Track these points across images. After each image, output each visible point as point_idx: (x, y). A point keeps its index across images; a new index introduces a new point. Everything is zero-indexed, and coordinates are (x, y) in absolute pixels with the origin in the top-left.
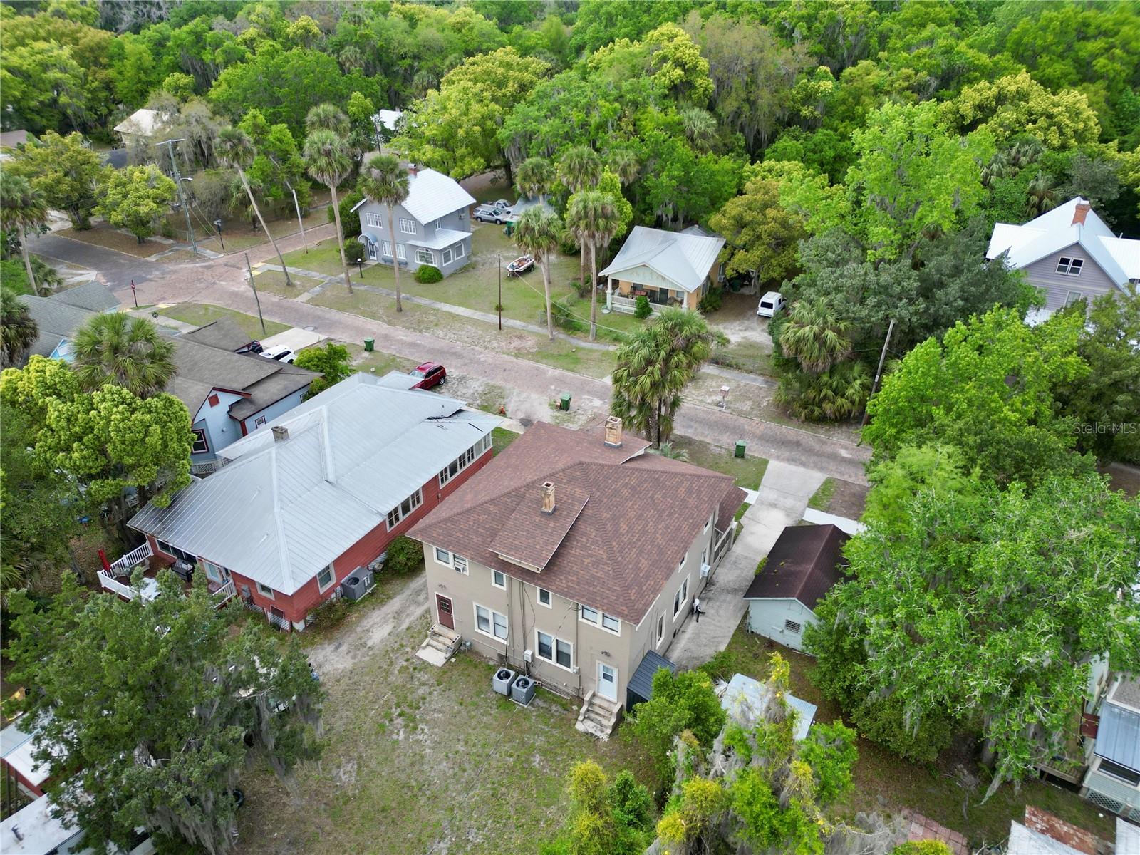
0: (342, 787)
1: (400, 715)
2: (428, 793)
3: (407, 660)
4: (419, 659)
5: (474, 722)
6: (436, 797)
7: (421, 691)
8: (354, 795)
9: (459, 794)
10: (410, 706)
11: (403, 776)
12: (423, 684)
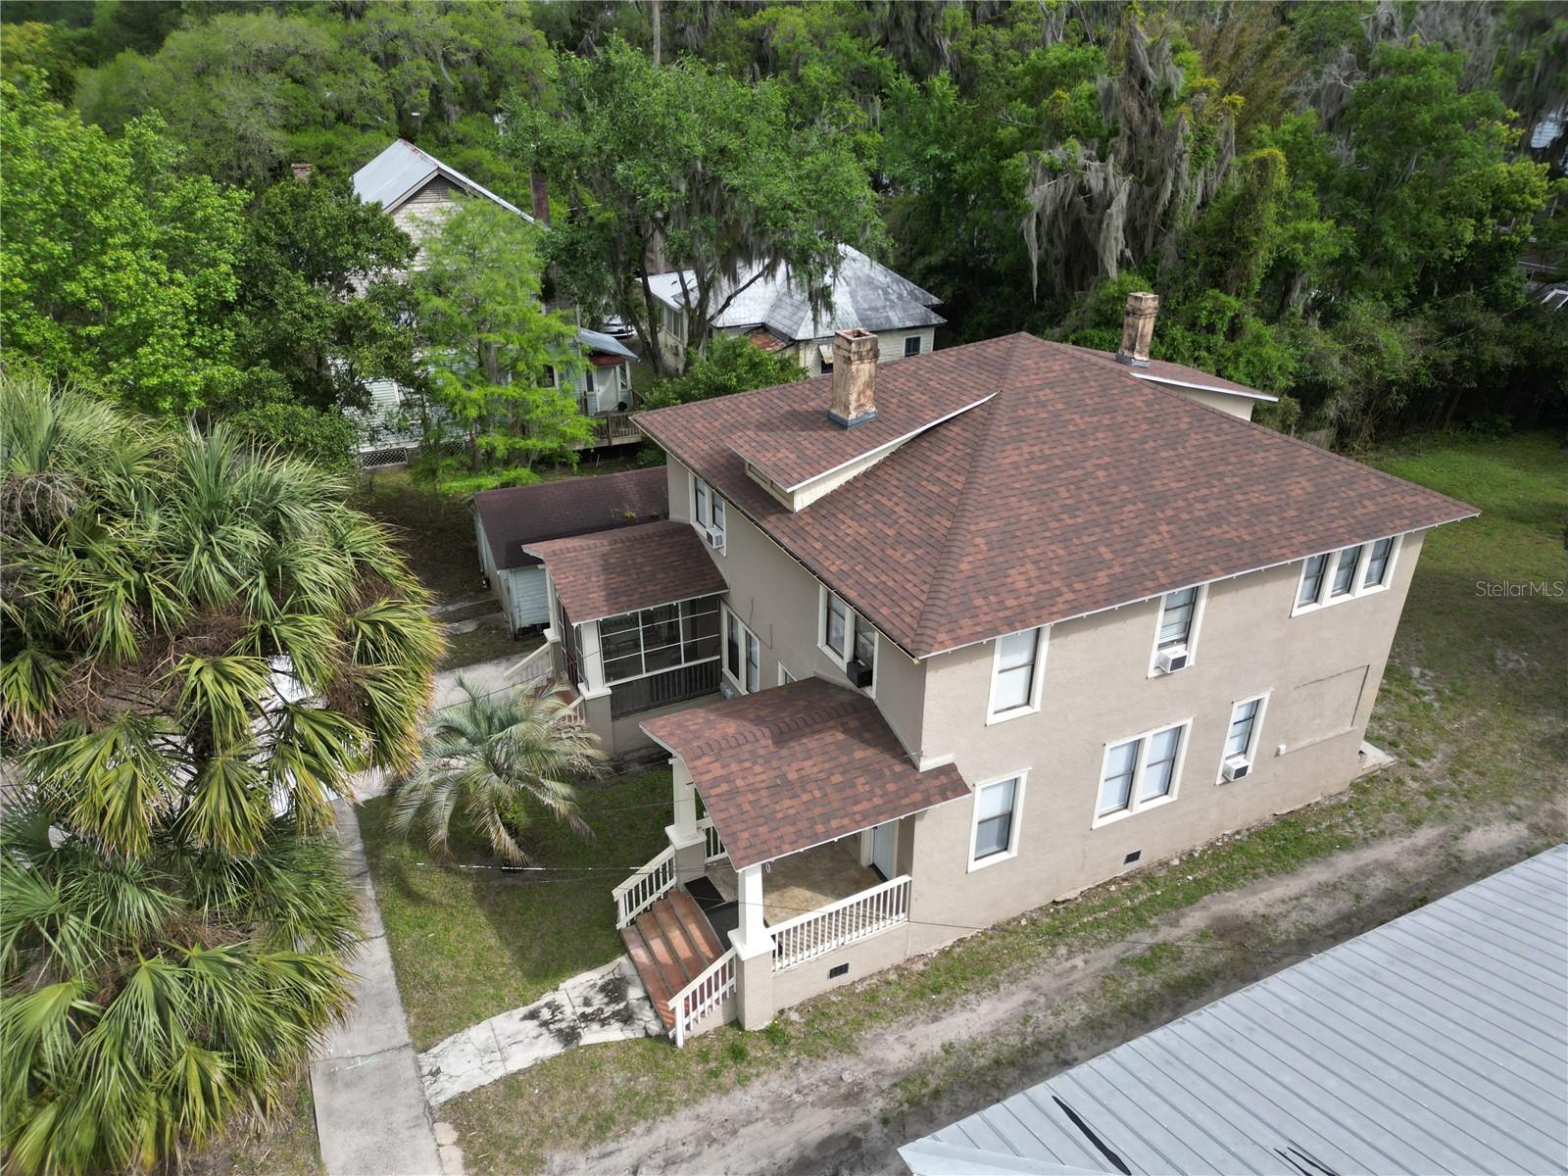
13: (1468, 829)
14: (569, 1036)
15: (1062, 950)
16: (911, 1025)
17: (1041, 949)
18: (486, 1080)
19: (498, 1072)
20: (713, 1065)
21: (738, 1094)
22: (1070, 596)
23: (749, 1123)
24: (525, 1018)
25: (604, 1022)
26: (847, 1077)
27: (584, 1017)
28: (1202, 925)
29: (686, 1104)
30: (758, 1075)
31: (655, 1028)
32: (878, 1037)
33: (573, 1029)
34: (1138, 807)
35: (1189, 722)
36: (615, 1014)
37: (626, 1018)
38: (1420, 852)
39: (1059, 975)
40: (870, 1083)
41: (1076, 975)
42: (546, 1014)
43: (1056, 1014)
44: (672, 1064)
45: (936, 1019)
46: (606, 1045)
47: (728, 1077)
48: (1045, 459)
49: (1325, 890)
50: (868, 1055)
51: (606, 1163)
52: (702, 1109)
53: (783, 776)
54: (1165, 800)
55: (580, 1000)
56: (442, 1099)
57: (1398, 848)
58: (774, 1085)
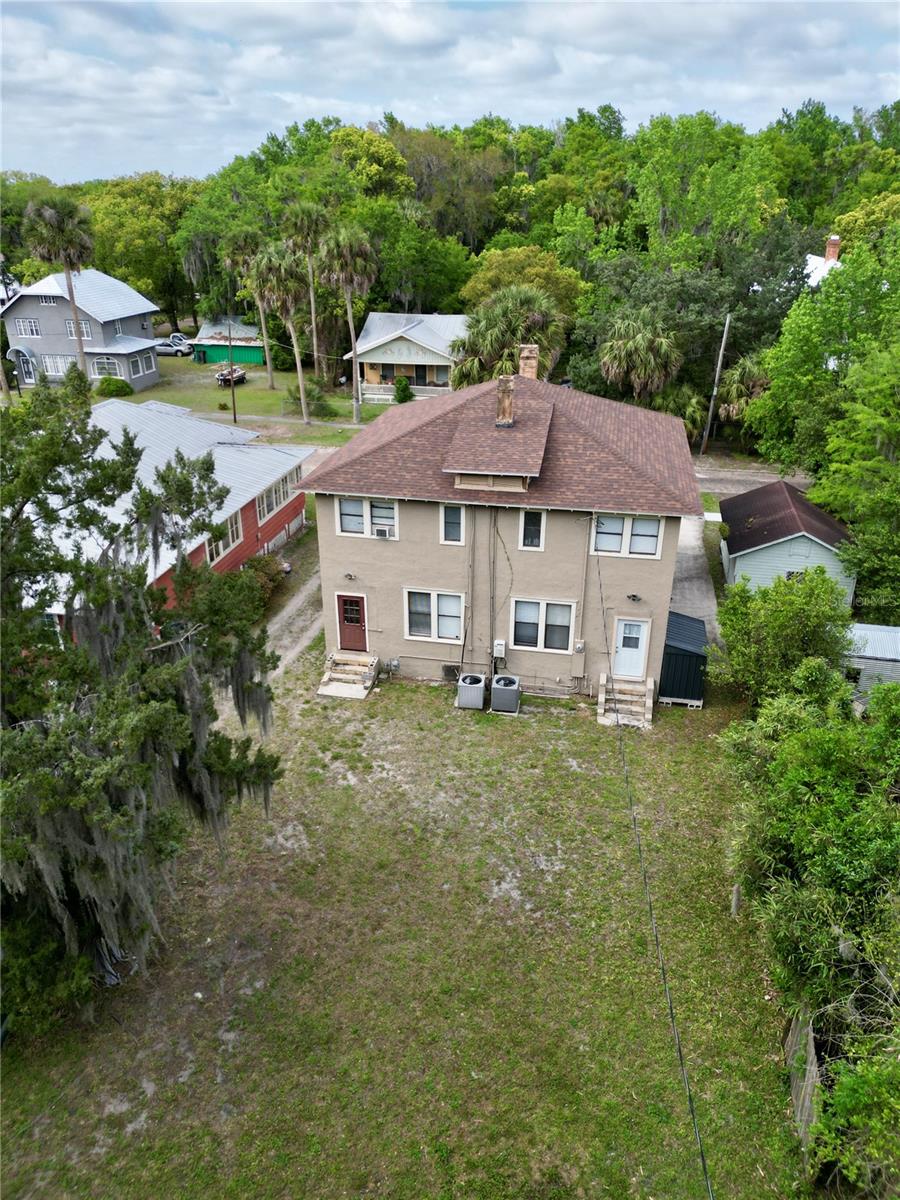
0: (292, 856)
1: (335, 758)
2: (439, 831)
3: (307, 702)
4: (325, 697)
5: (454, 744)
6: (456, 835)
7: (350, 728)
8: (321, 861)
9: (489, 821)
10: (344, 745)
11: (387, 822)
12: (349, 721)
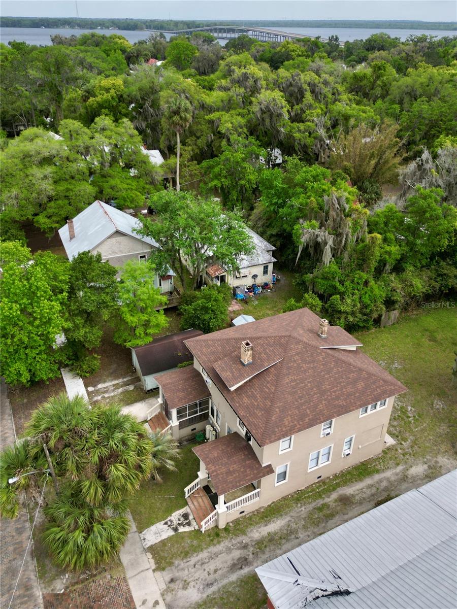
13: (411, 467)
14: (176, 530)
15: (299, 505)
16: (260, 527)
17: (294, 505)
18: (157, 541)
19: (160, 540)
20: (211, 538)
21: (218, 546)
22: (298, 426)
23: (220, 554)
24: (164, 524)
25: (184, 526)
26: (244, 541)
27: (179, 524)
28: (336, 498)
29: (206, 548)
30: (223, 541)
31: (197, 528)
32: (252, 531)
33: (176, 527)
34: (320, 466)
35: (333, 445)
36: (186, 523)
37: (189, 524)
38: (397, 474)
39: (298, 513)
40: (250, 543)
41: (302, 513)
42: (169, 523)
43: (296, 524)
44: (201, 538)
45: (266, 525)
46: (185, 532)
47: (215, 541)
48: (295, 380)
49: (370, 486)
50: (249, 535)
51: (188, 563)
52: (209, 550)
53: (229, 470)
54: (328, 463)
55: (177, 519)
56: (147, 546)
57: (391, 473)
58: (226, 544)
